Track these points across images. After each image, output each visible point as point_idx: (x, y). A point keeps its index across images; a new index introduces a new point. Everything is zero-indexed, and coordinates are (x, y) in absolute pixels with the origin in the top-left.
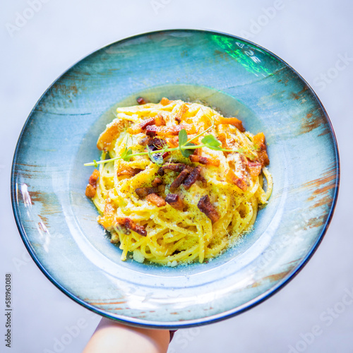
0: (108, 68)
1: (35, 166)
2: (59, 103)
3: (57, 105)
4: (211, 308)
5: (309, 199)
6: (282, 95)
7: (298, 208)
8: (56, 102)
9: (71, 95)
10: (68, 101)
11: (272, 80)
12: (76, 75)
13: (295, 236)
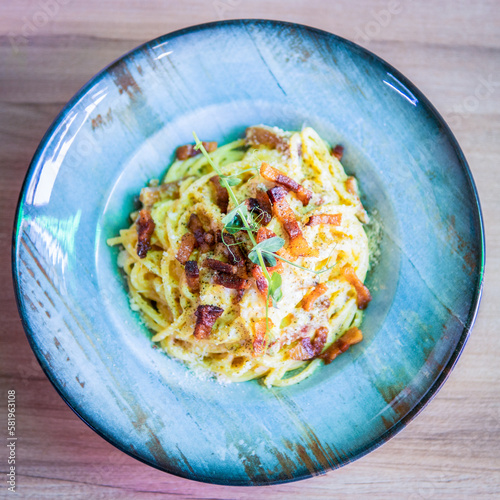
0: (360, 84)
1: (174, 67)
2: (275, 47)
3: (271, 46)
4: (83, 385)
5: (288, 442)
6: (427, 340)
7: (270, 434)
8: (274, 43)
9: (296, 56)
10: (285, 56)
11: (443, 315)
12: (324, 47)
13: (227, 446)
